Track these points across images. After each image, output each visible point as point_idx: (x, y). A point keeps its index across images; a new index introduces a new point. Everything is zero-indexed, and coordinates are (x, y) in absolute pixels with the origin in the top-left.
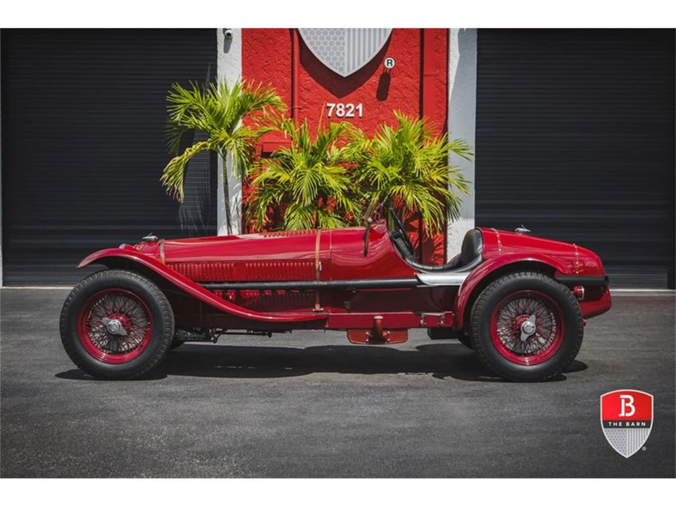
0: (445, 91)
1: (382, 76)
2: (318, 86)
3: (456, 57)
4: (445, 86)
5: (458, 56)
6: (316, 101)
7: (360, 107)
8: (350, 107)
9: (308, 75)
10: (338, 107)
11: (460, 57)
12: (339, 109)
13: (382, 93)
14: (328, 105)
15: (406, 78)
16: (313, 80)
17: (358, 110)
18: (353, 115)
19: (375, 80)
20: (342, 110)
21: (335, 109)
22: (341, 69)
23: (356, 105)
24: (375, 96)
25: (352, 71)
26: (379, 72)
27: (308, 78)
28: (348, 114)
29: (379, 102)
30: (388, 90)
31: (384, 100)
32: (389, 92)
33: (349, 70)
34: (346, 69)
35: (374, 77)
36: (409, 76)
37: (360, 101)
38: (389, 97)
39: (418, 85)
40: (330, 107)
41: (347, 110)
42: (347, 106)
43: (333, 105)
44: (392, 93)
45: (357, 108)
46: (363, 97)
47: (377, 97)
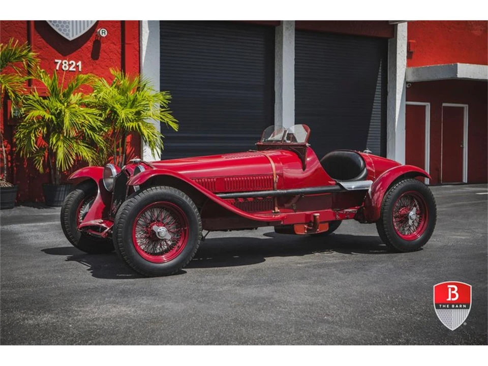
0: (138, 55)
1: (94, 42)
2: (48, 46)
3: (146, 32)
4: (138, 53)
5: (148, 31)
6: (46, 58)
7: (80, 63)
8: (72, 63)
9: (40, 37)
10: (63, 63)
11: (150, 33)
12: (64, 65)
13: (95, 55)
14: (56, 61)
15: (112, 45)
16: (44, 41)
17: (78, 66)
18: (74, 70)
19: (90, 44)
20: (67, 65)
21: (62, 64)
22: (68, 35)
23: (76, 62)
24: (90, 56)
25: (76, 37)
26: (93, 38)
27: (40, 39)
28: (71, 69)
29: (92, 61)
30: (99, 52)
31: (97, 59)
32: (100, 54)
33: (73, 36)
34: (71, 35)
35: (88, 42)
36: (114, 43)
37: (80, 60)
38: (100, 58)
39: (120, 50)
40: (57, 63)
41: (70, 65)
42: (70, 63)
43: (60, 61)
44: (102, 54)
45: (78, 64)
46: (81, 56)
47: (92, 57)
